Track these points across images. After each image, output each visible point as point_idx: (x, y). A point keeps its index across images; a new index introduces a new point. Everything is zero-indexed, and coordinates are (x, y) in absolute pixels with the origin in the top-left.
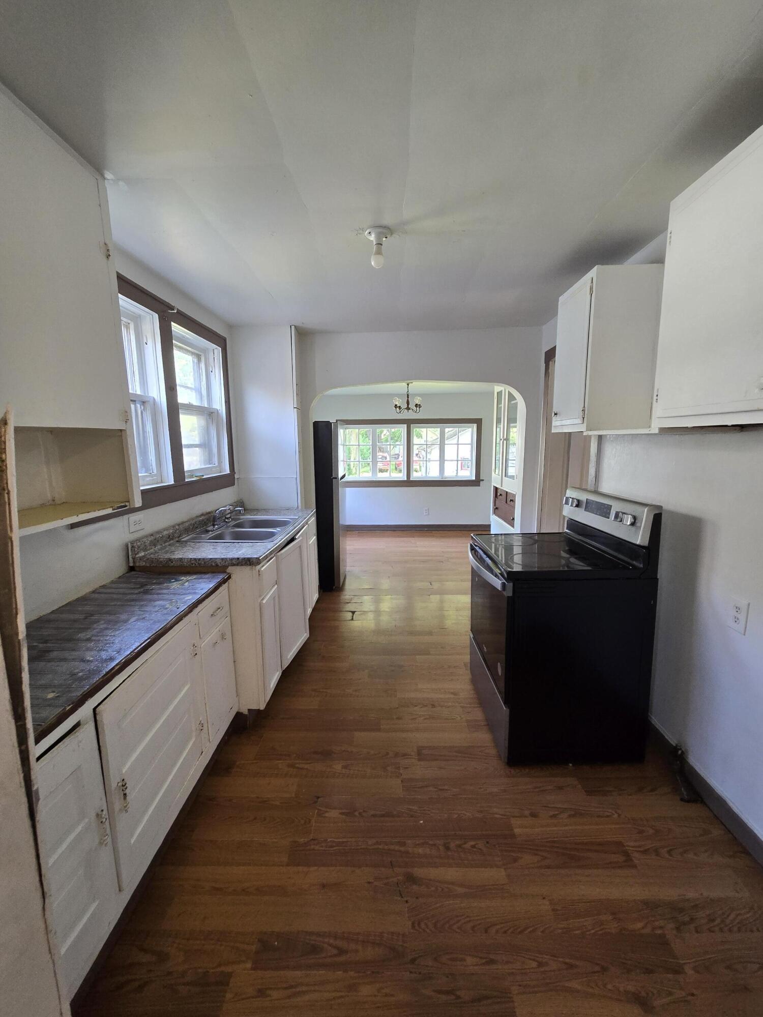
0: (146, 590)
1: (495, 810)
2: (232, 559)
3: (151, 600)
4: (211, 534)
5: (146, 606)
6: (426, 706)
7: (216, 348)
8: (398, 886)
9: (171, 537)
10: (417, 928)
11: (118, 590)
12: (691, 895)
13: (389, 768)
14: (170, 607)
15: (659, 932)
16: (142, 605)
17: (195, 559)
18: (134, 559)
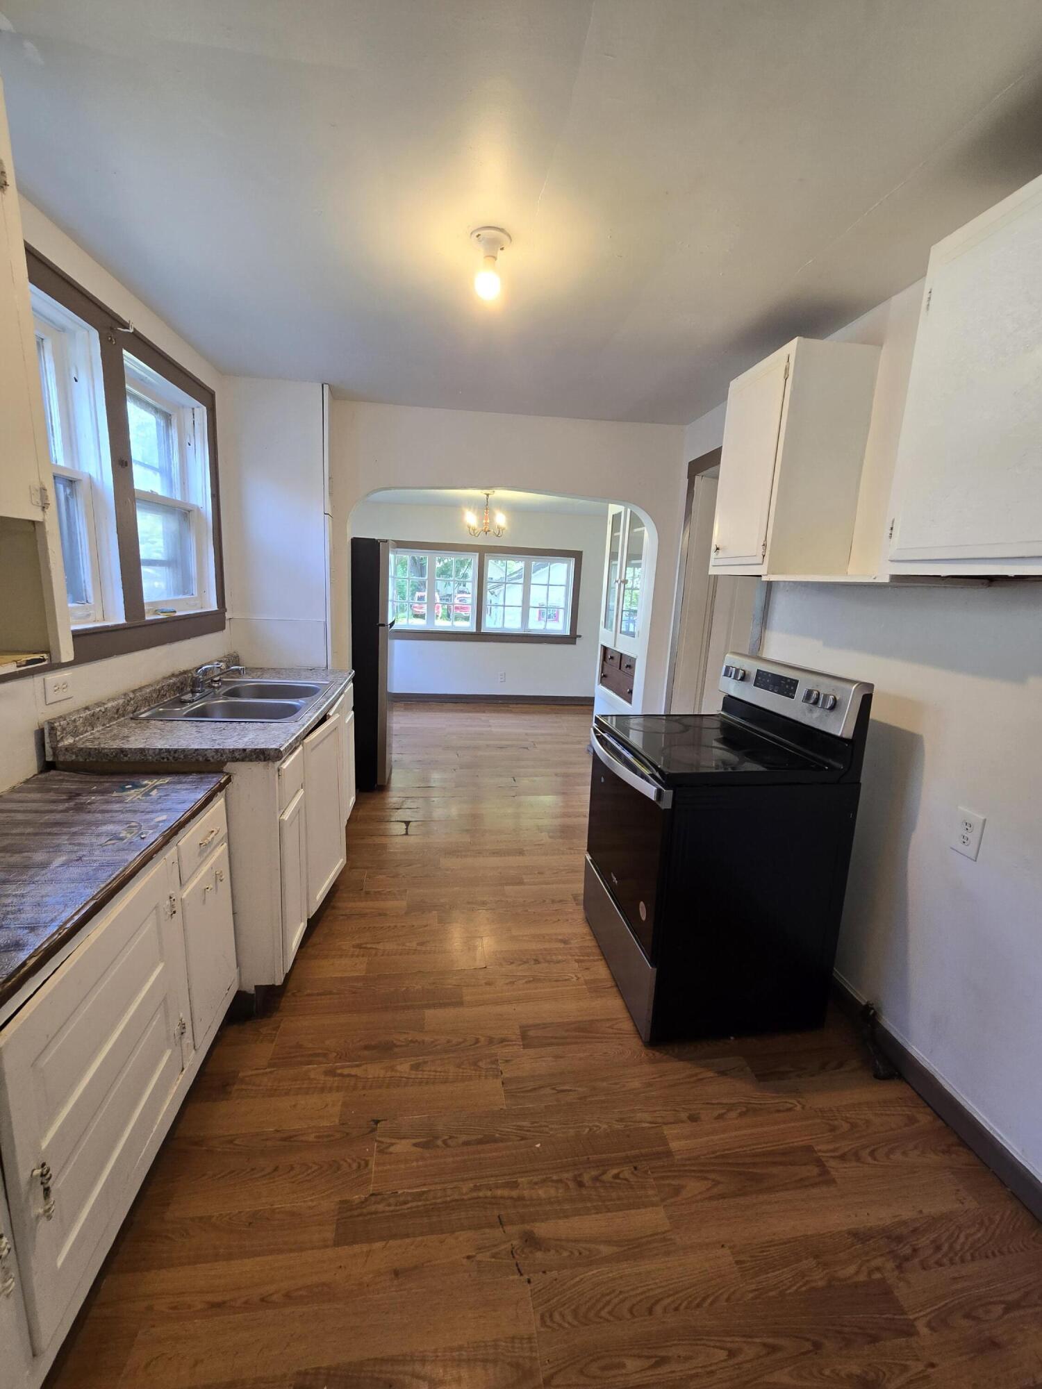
0: (82, 804)
1: (639, 1116)
2: (233, 751)
3: (90, 824)
4: (188, 708)
5: (82, 834)
6: (525, 962)
7: (198, 407)
8: (514, 1257)
9: (121, 712)
10: (549, 1323)
11: (25, 804)
12: (907, 1213)
13: (480, 1064)
14: (129, 836)
15: (877, 1276)
16: (75, 834)
17: (168, 751)
18: (54, 749)
